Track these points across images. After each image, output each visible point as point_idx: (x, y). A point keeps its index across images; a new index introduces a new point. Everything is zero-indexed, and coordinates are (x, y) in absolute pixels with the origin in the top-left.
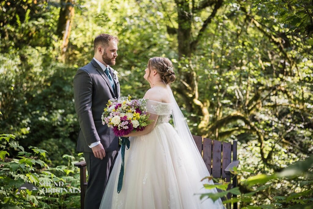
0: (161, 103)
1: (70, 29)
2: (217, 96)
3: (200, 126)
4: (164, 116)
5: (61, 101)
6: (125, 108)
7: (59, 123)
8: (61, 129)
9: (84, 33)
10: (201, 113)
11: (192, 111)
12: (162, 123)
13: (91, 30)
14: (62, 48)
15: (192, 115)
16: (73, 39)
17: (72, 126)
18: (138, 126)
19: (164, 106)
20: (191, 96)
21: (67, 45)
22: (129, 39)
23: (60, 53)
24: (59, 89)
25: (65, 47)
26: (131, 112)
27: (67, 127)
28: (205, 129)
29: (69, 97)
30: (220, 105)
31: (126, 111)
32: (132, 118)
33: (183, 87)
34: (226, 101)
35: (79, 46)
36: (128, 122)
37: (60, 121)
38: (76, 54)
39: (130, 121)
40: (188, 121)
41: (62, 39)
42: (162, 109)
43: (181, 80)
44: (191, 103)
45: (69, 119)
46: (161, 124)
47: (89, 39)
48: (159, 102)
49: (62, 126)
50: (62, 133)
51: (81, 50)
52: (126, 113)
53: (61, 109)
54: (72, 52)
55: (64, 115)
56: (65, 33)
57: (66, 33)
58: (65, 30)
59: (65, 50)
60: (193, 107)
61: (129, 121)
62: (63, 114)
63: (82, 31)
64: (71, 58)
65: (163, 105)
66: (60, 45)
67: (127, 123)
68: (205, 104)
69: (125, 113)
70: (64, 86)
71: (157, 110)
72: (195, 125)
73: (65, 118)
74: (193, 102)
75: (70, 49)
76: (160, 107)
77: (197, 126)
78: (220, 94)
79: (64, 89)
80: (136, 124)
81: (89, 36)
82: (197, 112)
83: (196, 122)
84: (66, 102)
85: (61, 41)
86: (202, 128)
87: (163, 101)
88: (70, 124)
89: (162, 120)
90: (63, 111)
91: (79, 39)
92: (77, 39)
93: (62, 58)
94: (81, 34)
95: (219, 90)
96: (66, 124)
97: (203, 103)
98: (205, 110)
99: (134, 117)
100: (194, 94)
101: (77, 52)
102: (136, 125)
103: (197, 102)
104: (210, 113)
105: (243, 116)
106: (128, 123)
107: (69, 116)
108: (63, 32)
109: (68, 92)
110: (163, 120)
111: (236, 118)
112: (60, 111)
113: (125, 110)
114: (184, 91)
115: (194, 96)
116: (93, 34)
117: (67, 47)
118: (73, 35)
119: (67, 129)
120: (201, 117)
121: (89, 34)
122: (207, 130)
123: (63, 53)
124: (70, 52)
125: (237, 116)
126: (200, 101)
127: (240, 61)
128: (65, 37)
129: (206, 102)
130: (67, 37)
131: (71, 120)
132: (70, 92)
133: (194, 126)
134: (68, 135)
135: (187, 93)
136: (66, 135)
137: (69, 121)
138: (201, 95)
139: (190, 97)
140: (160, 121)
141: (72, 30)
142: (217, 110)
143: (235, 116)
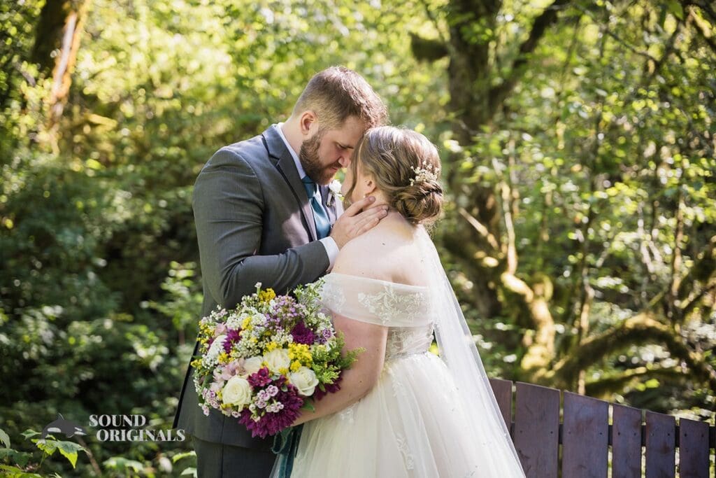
0: (392, 284)
1: (76, 45)
2: (583, 263)
3: (527, 363)
4: (407, 330)
5: (47, 277)
6: (253, 340)
7: (44, 350)
8: (52, 370)
9: (122, 55)
10: (527, 320)
11: (496, 312)
12: (403, 354)
13: (143, 45)
14: (51, 106)
15: (500, 326)
16: (85, 75)
17: (88, 358)
18: (317, 387)
19: (406, 293)
20: (491, 262)
21: (66, 95)
22: (266, 76)
23: (44, 120)
24: (45, 240)
25: (59, 100)
26: (278, 347)
27: (71, 362)
28: (542, 372)
29: (76, 267)
30: (591, 293)
31: (262, 350)
32: (287, 366)
33: (467, 233)
34: (606, 282)
35: (104, 99)
36: (276, 388)
37: (45, 345)
38: (93, 125)
39: (285, 379)
40: (487, 346)
41: (49, 76)
42: (396, 305)
43: (463, 212)
44: (492, 285)
45: (78, 337)
46: (401, 360)
47: (139, 76)
48: (385, 283)
49: (53, 361)
50: (55, 384)
51: (111, 111)
52: (264, 353)
53: (51, 303)
54: (83, 118)
55: (60, 324)
56: (61, 57)
57: (63, 58)
58: (61, 47)
59: (59, 109)
60: (501, 298)
61: (281, 382)
62: (57, 319)
63: (114, 50)
64: (78, 138)
65: (399, 293)
66: (44, 93)
67: (273, 390)
68: (539, 289)
69: (261, 354)
70: (59, 231)
71: (378, 310)
72: (511, 358)
73: (63, 334)
74: (500, 283)
75: (76, 109)
76: (389, 298)
77: (518, 363)
78: (590, 258)
79: (60, 238)
80: (305, 382)
81: (139, 66)
82: (514, 317)
83: (511, 349)
84: (66, 280)
85: (47, 83)
86: (535, 369)
87: (396, 279)
88: (81, 354)
89: (400, 345)
90: (58, 310)
91: (104, 75)
92: (98, 77)
93: (48, 137)
94: (112, 60)
95: (587, 245)
96: (69, 354)
97: (531, 285)
98: (541, 310)
99: (295, 360)
100: (501, 256)
101: (95, 118)
102: (309, 384)
103: (512, 282)
104: (556, 319)
105: (664, 328)
106: (277, 390)
107: (76, 325)
108: (54, 54)
109: (74, 246)
110: (405, 345)
111: (641, 336)
112: (48, 310)
113: (258, 348)
114: (471, 247)
115: (503, 264)
116: (153, 59)
117: (65, 101)
118: (87, 64)
119: (72, 372)
120: (529, 334)
121: (138, 59)
122: (550, 374)
123: (53, 121)
124: (77, 119)
125: (644, 328)
126: (522, 279)
127: (650, 150)
128: (58, 72)
129: (540, 282)
130: (66, 71)
131: (85, 340)
132: (79, 248)
133: (508, 363)
134: (75, 390)
135: (480, 254)
136: (66, 391)
137: (77, 344)
138: (523, 258)
139: (488, 267)
140: (394, 350)
141: (83, 45)
142: (581, 309)
143: (638, 328)
